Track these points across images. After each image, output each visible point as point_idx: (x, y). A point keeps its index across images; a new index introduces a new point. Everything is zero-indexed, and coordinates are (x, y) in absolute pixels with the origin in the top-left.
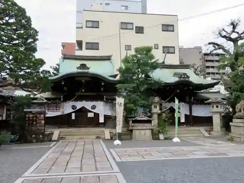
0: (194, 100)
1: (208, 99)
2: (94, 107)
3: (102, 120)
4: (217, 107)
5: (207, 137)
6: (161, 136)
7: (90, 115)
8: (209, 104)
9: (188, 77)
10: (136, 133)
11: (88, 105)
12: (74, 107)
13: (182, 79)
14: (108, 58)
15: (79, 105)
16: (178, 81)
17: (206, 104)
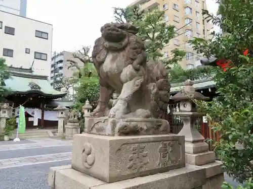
0: (46, 107)
1: (56, 107)
4: (62, 113)
5: (51, 137)
6: (6, 138)
8: (57, 110)
9: (40, 88)
13: (33, 89)
16: (30, 91)
17: (54, 110)
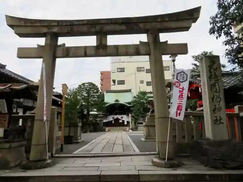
2: (122, 118)
3: (126, 123)
7: (121, 121)
10: (139, 128)
11: (119, 117)
12: (113, 118)
14: (129, 91)
15: (116, 117)
